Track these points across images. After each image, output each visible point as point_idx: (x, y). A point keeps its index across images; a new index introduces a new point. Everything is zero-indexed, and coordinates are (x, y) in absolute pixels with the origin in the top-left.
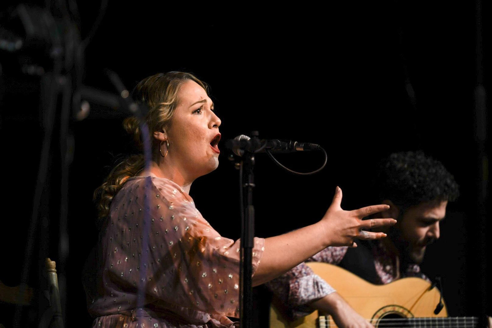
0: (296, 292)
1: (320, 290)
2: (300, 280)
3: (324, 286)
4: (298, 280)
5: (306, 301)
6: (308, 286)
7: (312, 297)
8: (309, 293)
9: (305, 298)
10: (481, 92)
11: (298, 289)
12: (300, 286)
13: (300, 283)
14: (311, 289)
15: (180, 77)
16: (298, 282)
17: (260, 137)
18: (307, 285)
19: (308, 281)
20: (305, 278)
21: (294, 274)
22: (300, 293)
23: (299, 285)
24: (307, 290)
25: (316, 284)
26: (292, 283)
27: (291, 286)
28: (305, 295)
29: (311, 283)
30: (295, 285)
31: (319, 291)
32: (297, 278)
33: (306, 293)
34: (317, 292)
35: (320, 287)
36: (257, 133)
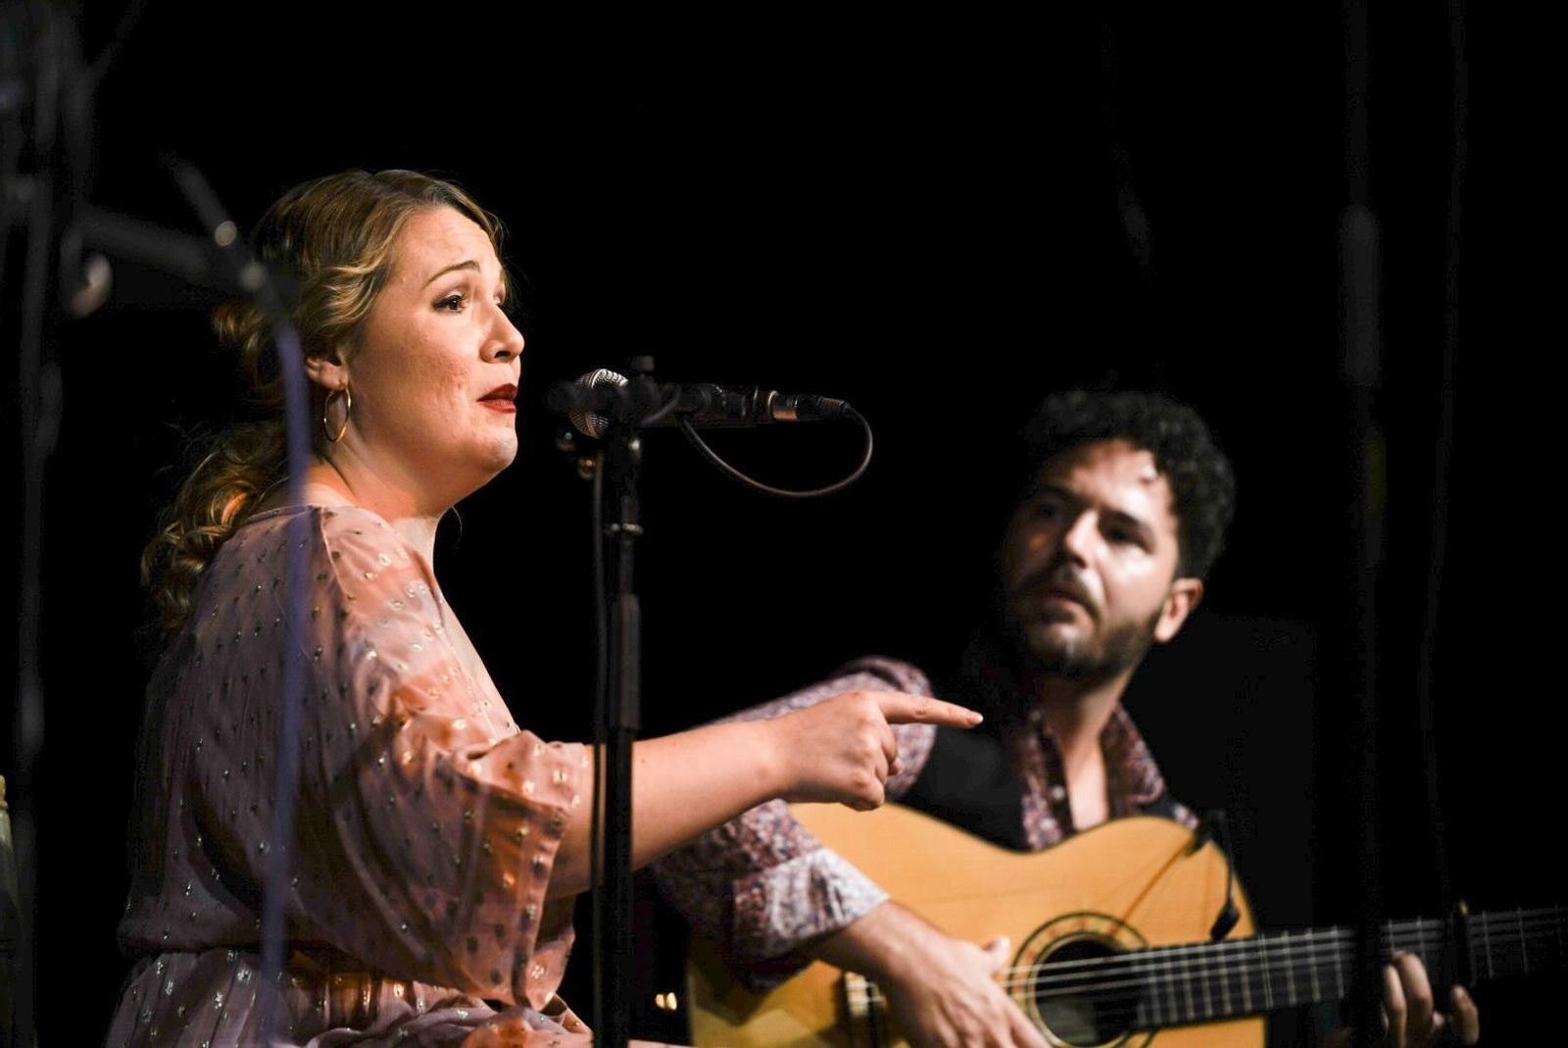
0: (756, 920)
1: (835, 905)
2: (767, 877)
3: (844, 892)
4: (762, 880)
5: (791, 945)
6: (795, 896)
7: (810, 930)
8: (800, 919)
9: (785, 933)
10: (1361, 228)
11: (762, 909)
12: (768, 898)
13: (767, 888)
14: (804, 906)
16: (761, 886)
17: (658, 376)
18: (791, 890)
19: (792, 877)
20: (784, 868)
21: (746, 857)
22: (768, 919)
23: (763, 896)
24: (789, 907)
25: (819, 886)
26: (743, 890)
27: (739, 899)
28: (787, 925)
29: (802, 884)
30: (753, 896)
31: (829, 911)
32: (758, 870)
33: (790, 919)
34: (822, 915)
35: (832, 896)
36: (648, 363)
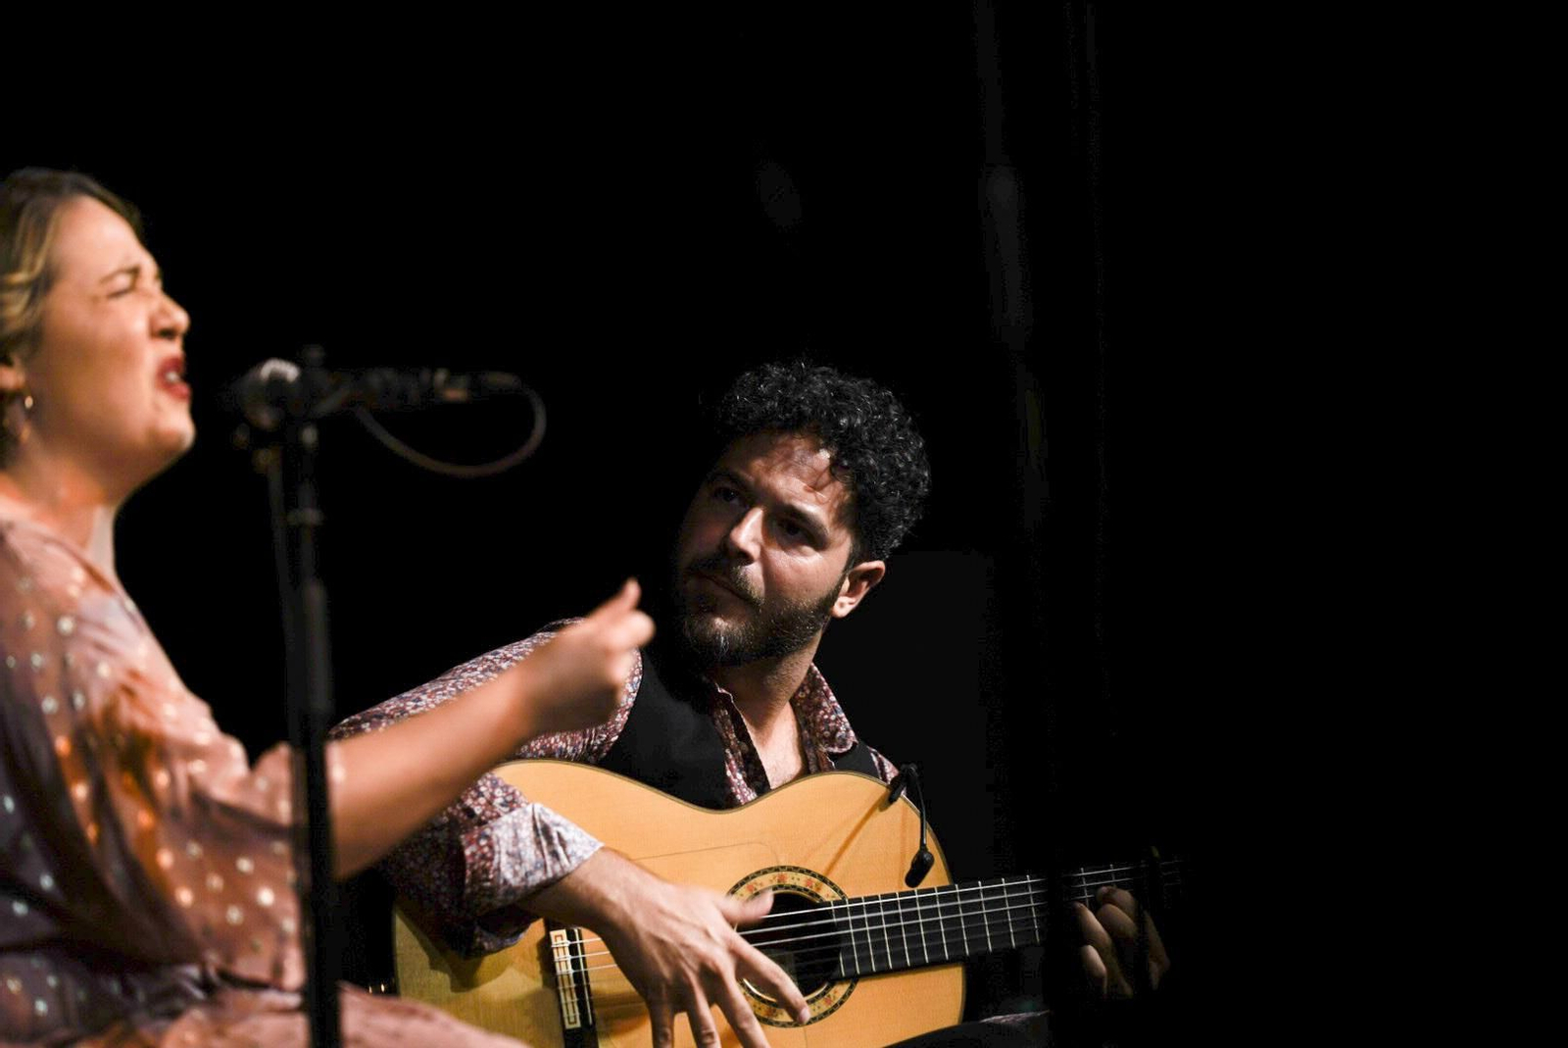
0: (486, 871)
1: (560, 850)
2: (492, 829)
3: (567, 836)
4: (488, 831)
5: (519, 892)
6: (521, 845)
7: (538, 877)
8: (528, 867)
9: (514, 882)
11: (491, 859)
12: (496, 848)
13: (494, 839)
14: (530, 853)
15: (54, 190)
16: (488, 838)
18: (516, 839)
19: (515, 827)
20: (506, 818)
21: (469, 812)
22: (498, 869)
23: (491, 847)
24: (516, 857)
25: (543, 832)
26: (470, 843)
27: (468, 852)
28: (516, 874)
29: (526, 833)
30: (481, 848)
31: (555, 855)
32: (482, 823)
33: (517, 868)
34: (549, 859)
35: (556, 841)
